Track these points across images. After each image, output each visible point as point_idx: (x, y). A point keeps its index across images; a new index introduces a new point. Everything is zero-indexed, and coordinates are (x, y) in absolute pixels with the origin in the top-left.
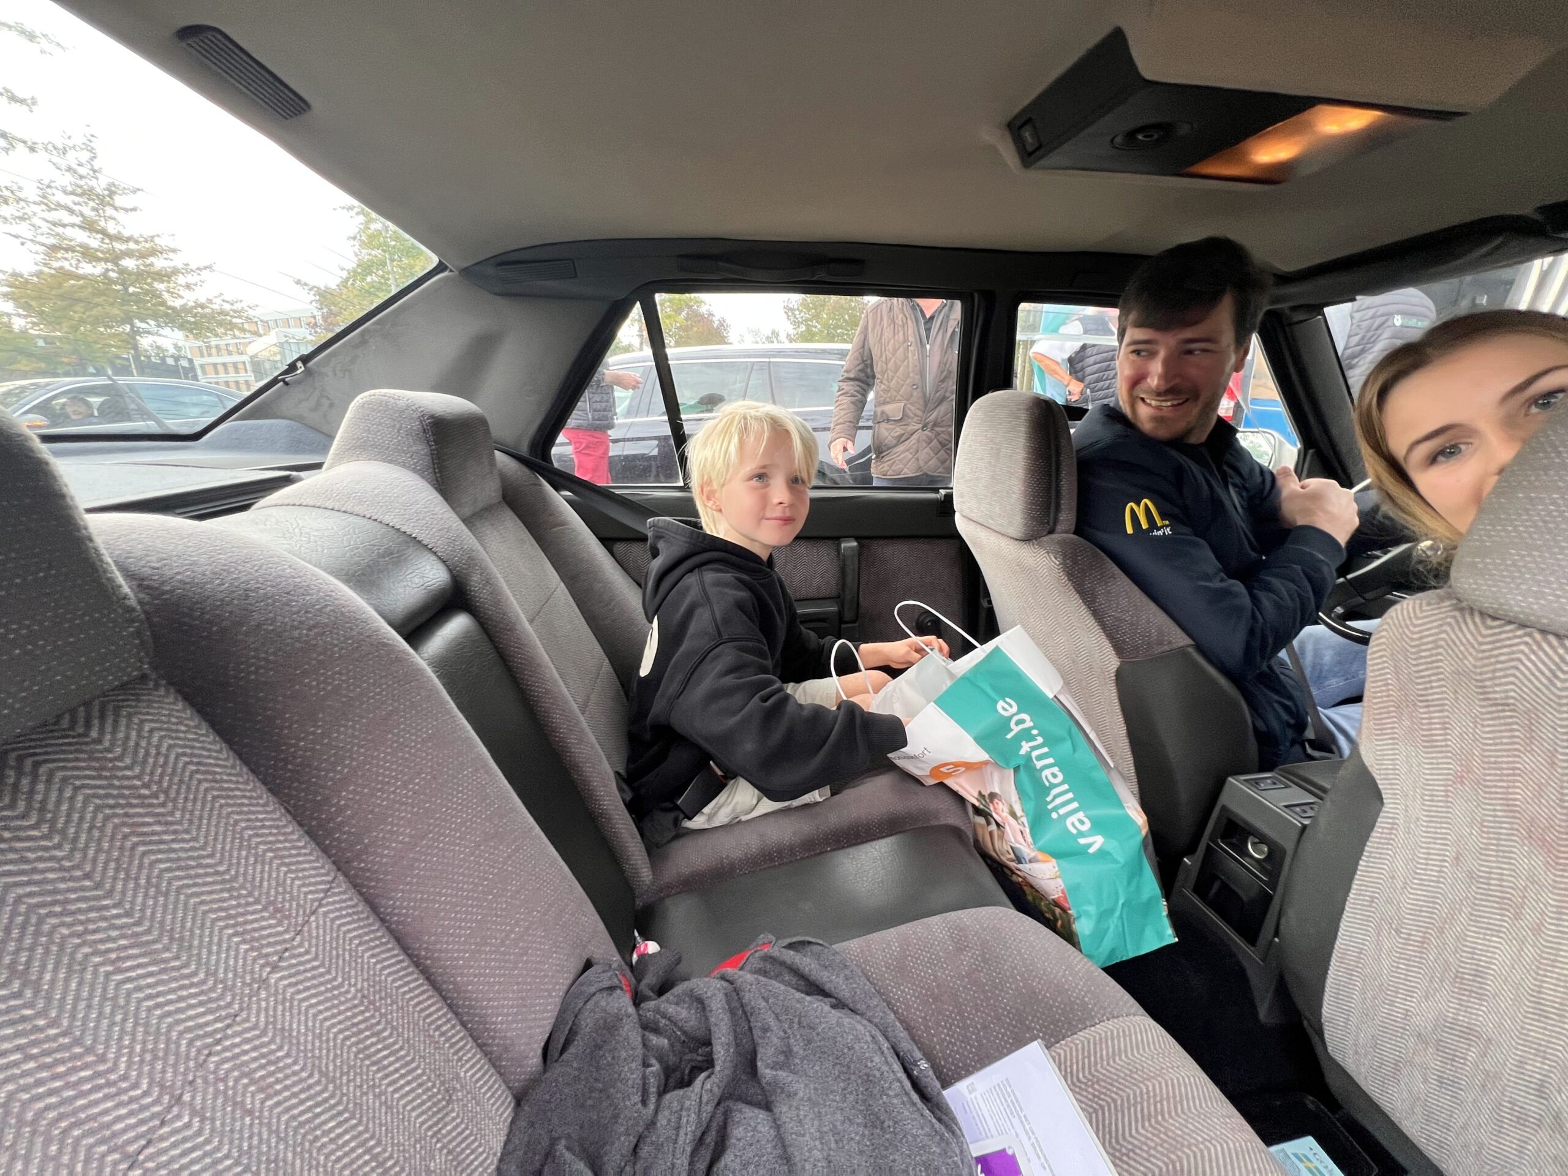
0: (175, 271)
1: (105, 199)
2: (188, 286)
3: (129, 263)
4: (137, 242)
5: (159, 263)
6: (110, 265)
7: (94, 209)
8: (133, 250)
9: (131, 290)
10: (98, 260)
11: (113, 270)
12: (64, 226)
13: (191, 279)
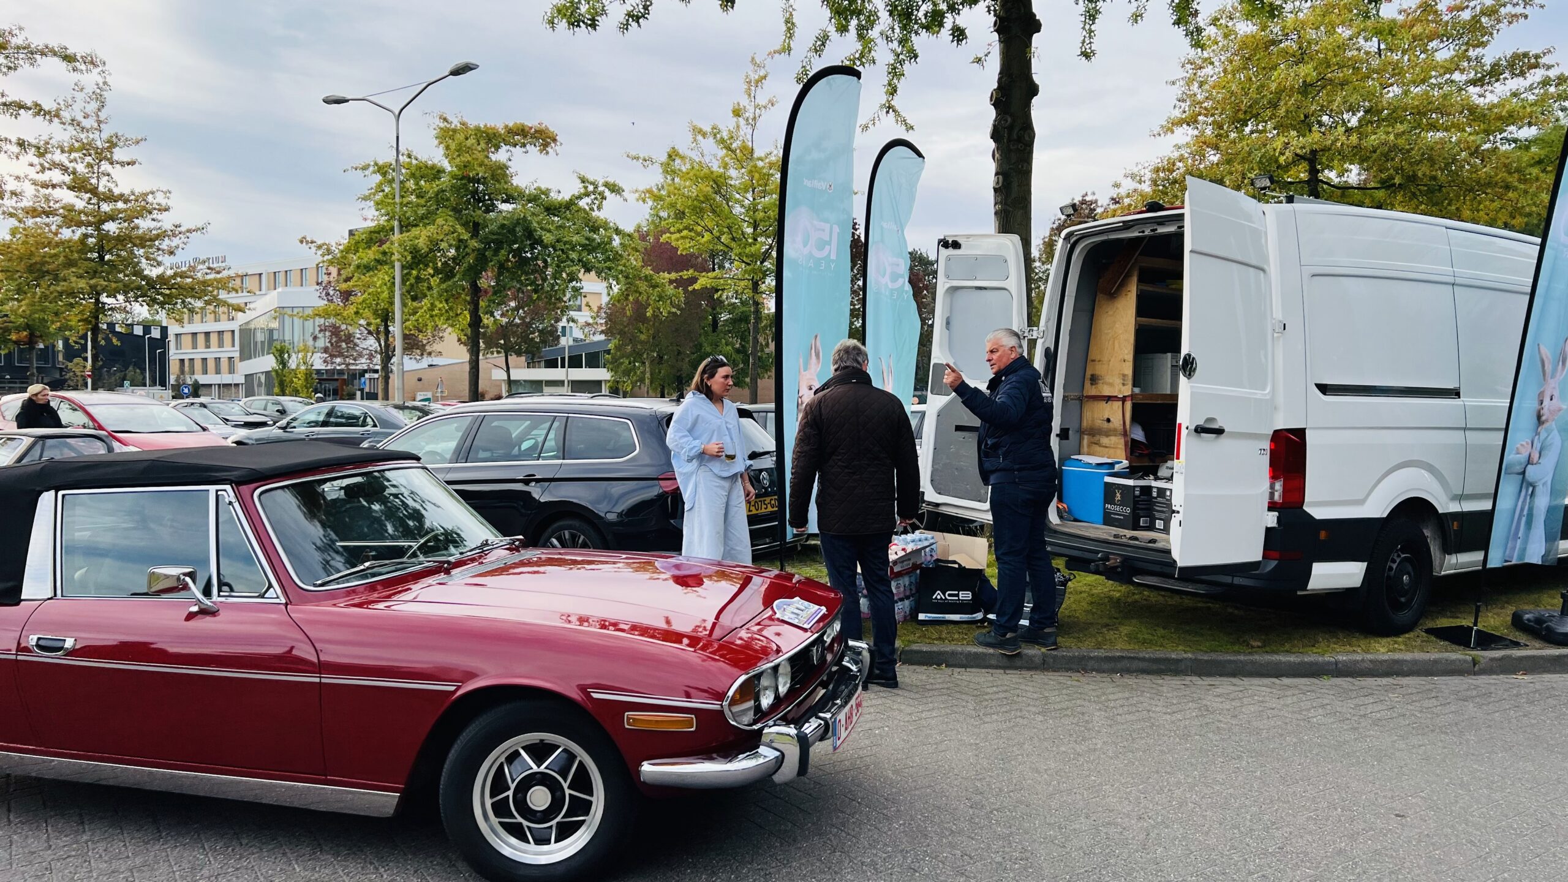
0: (162, 235)
1: (103, 154)
2: (171, 253)
3: (111, 227)
4: (126, 201)
5: (144, 224)
6: (90, 230)
7: (90, 165)
8: (120, 211)
9: (107, 257)
10: (79, 224)
11: (92, 236)
12: (54, 186)
13: (176, 241)
